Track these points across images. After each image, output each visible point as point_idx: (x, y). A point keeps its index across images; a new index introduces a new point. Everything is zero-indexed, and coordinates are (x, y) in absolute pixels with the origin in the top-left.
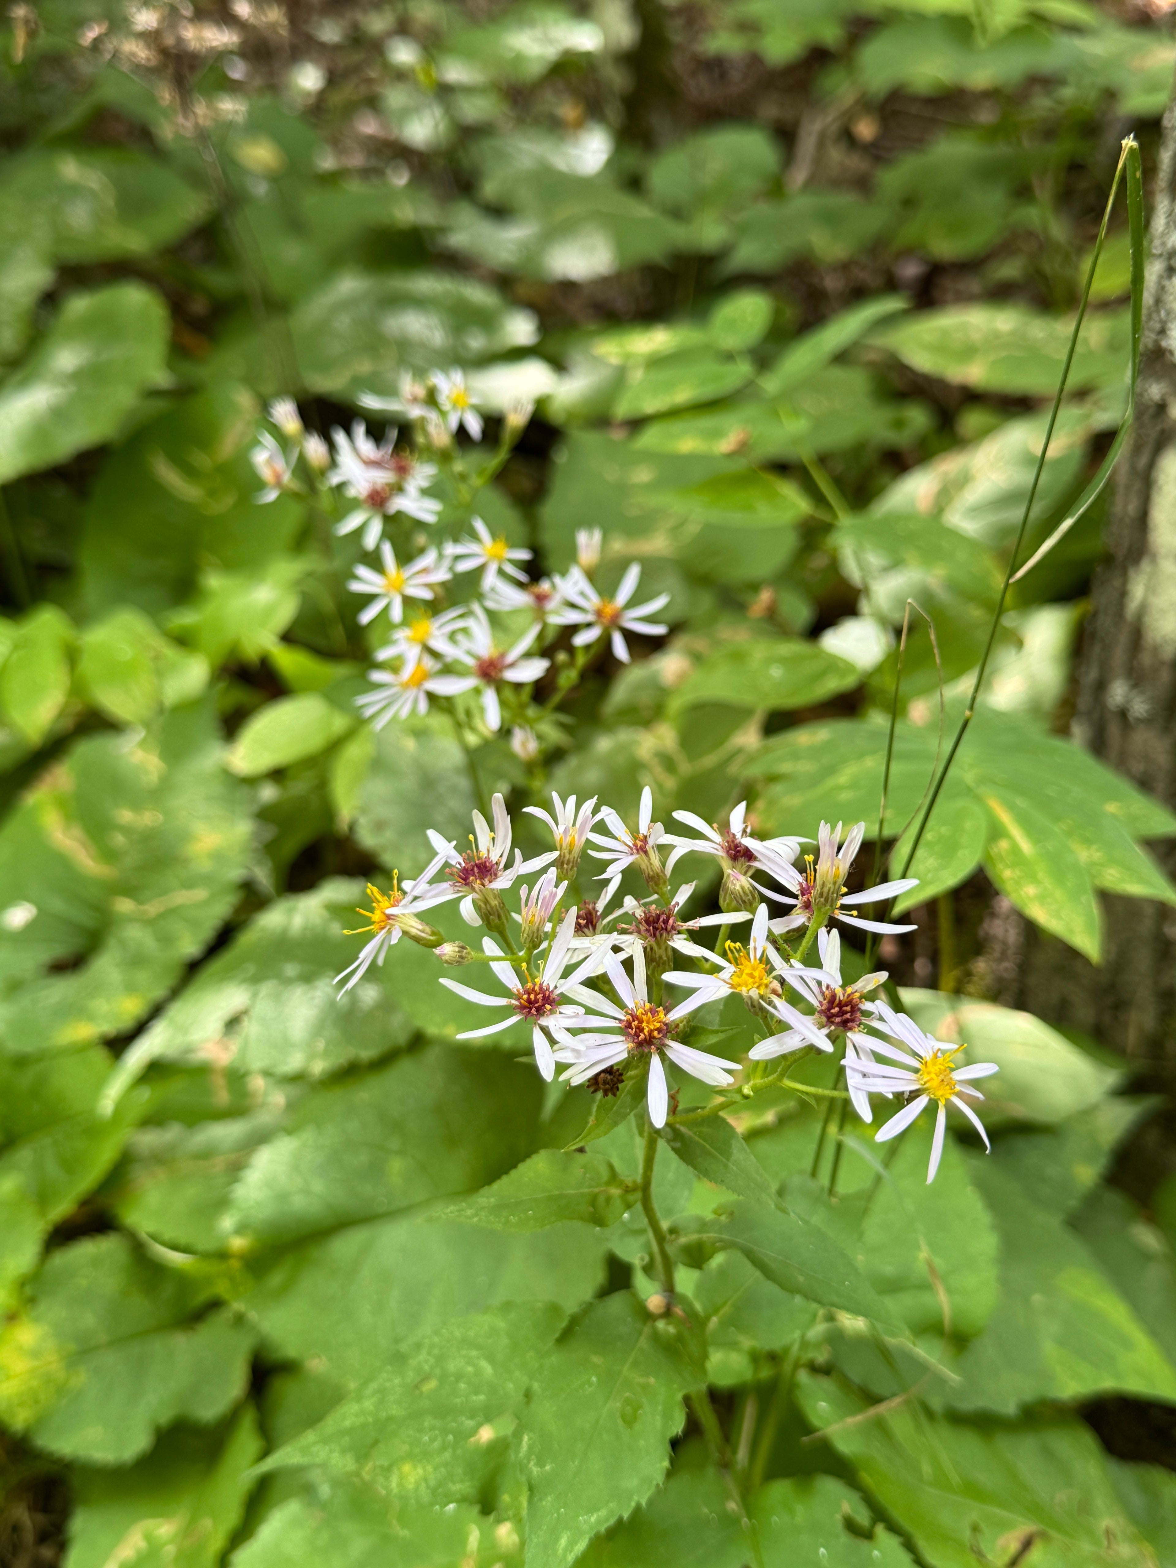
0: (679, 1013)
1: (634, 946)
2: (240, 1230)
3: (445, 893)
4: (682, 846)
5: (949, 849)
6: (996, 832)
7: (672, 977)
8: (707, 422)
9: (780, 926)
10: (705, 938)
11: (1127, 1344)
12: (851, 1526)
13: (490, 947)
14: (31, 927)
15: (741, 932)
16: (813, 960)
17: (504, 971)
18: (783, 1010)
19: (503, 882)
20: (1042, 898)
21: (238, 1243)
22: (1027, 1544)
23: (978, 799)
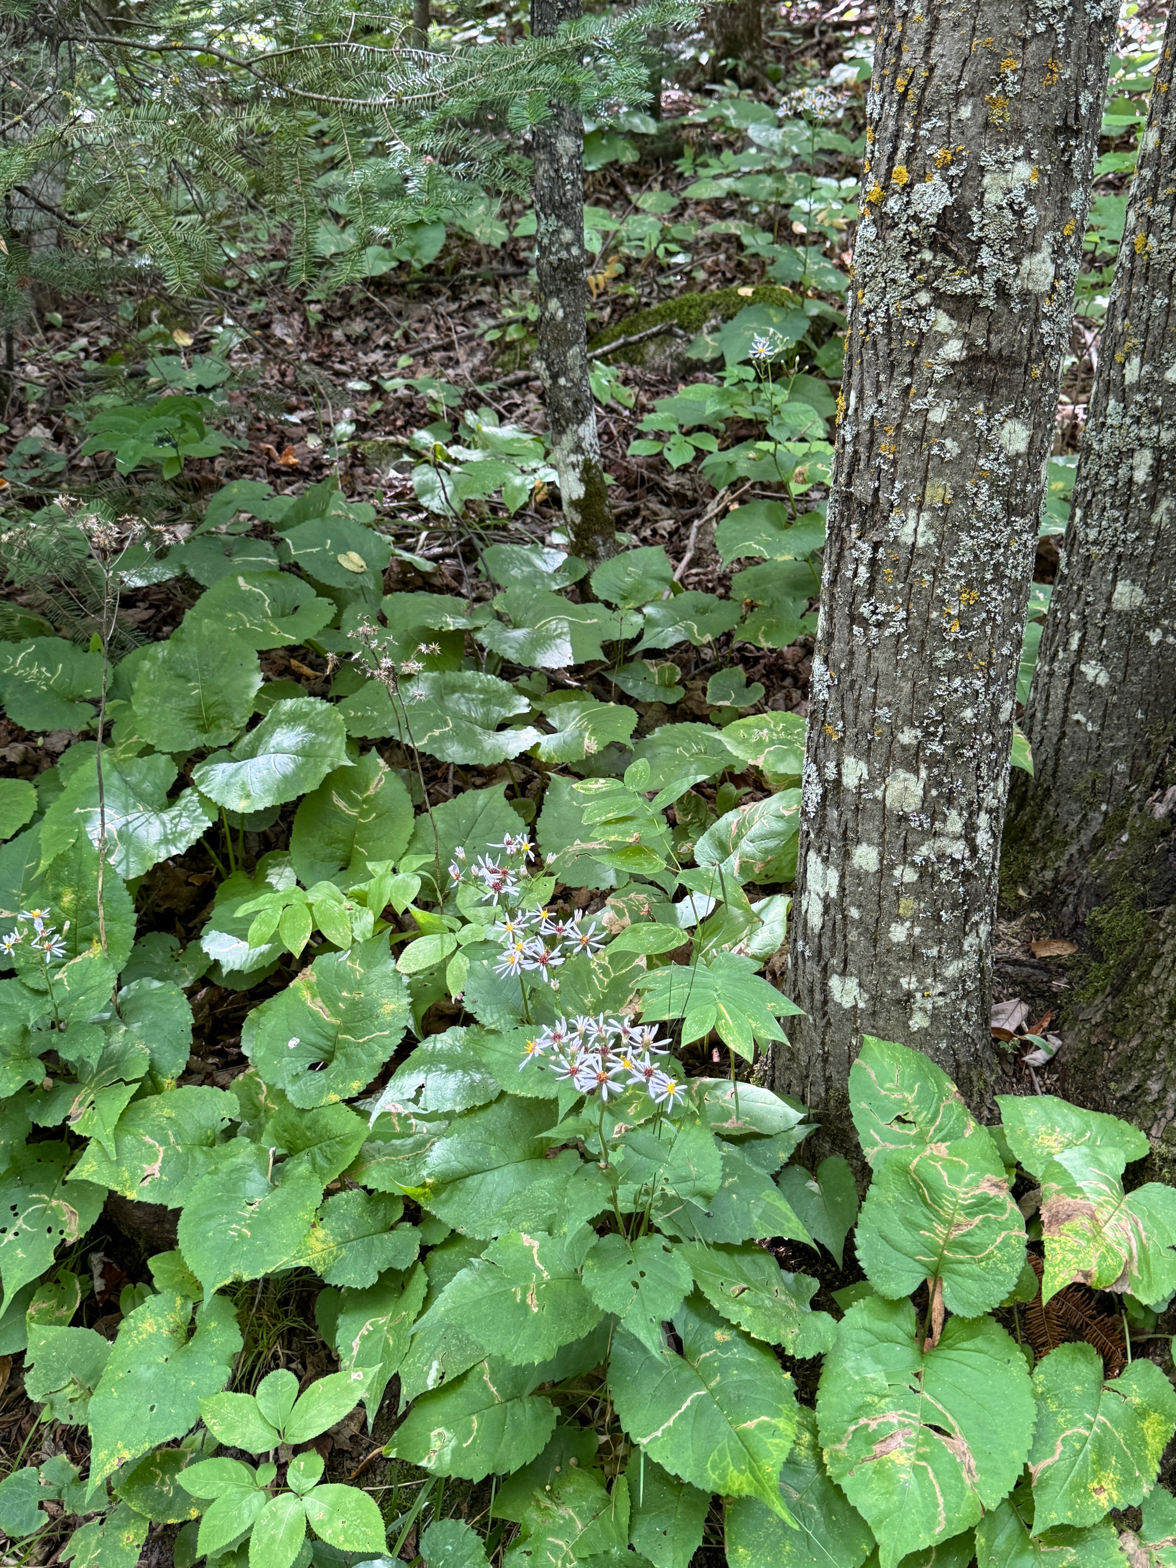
0: (610, 1074)
1: (599, 1057)
2: (430, 1175)
3: (549, 1043)
4: (611, 1030)
5: (703, 1023)
6: (720, 1017)
7: (609, 1064)
8: (621, 827)
9: (635, 1052)
10: (617, 1055)
11: (788, 1220)
12: (665, 1249)
13: (561, 1057)
14: (298, 1047)
15: (625, 1053)
16: (643, 1060)
17: (565, 1063)
18: (634, 1072)
19: (565, 1040)
20: (734, 1041)
21: (429, 1181)
22: (743, 1290)
23: (716, 1005)
